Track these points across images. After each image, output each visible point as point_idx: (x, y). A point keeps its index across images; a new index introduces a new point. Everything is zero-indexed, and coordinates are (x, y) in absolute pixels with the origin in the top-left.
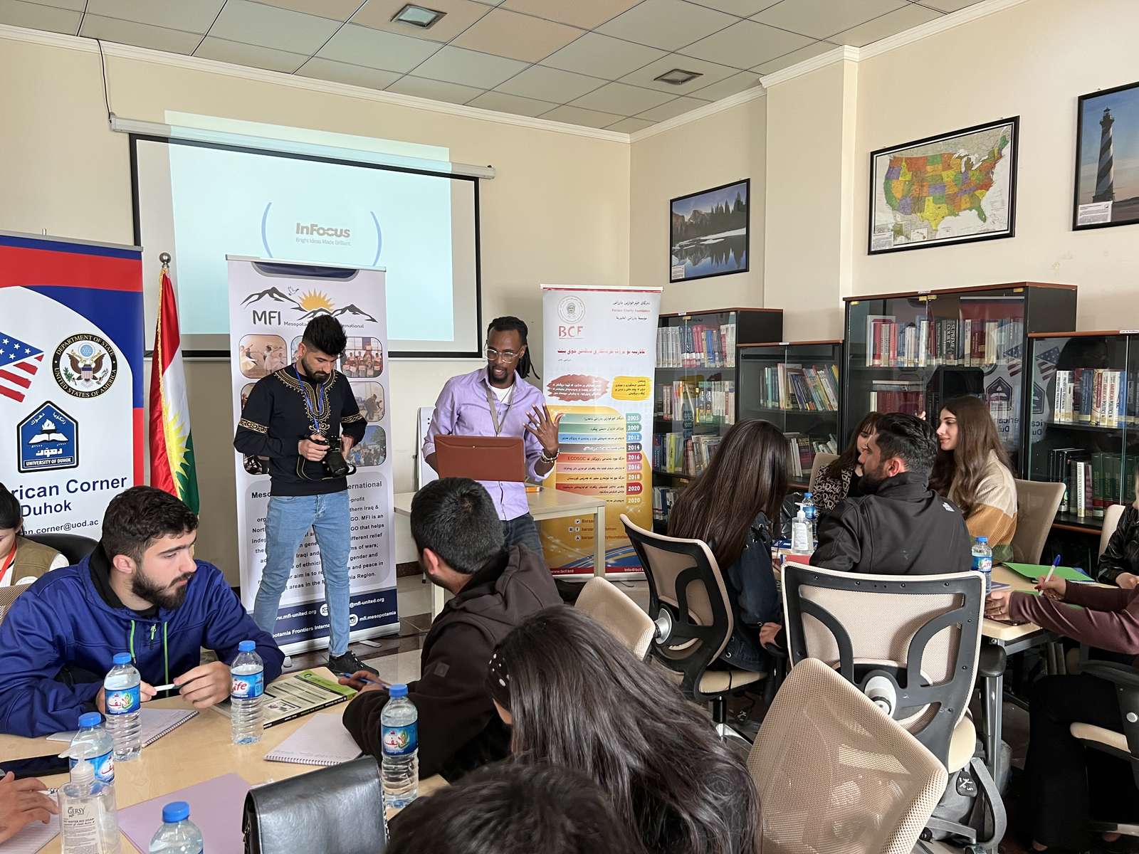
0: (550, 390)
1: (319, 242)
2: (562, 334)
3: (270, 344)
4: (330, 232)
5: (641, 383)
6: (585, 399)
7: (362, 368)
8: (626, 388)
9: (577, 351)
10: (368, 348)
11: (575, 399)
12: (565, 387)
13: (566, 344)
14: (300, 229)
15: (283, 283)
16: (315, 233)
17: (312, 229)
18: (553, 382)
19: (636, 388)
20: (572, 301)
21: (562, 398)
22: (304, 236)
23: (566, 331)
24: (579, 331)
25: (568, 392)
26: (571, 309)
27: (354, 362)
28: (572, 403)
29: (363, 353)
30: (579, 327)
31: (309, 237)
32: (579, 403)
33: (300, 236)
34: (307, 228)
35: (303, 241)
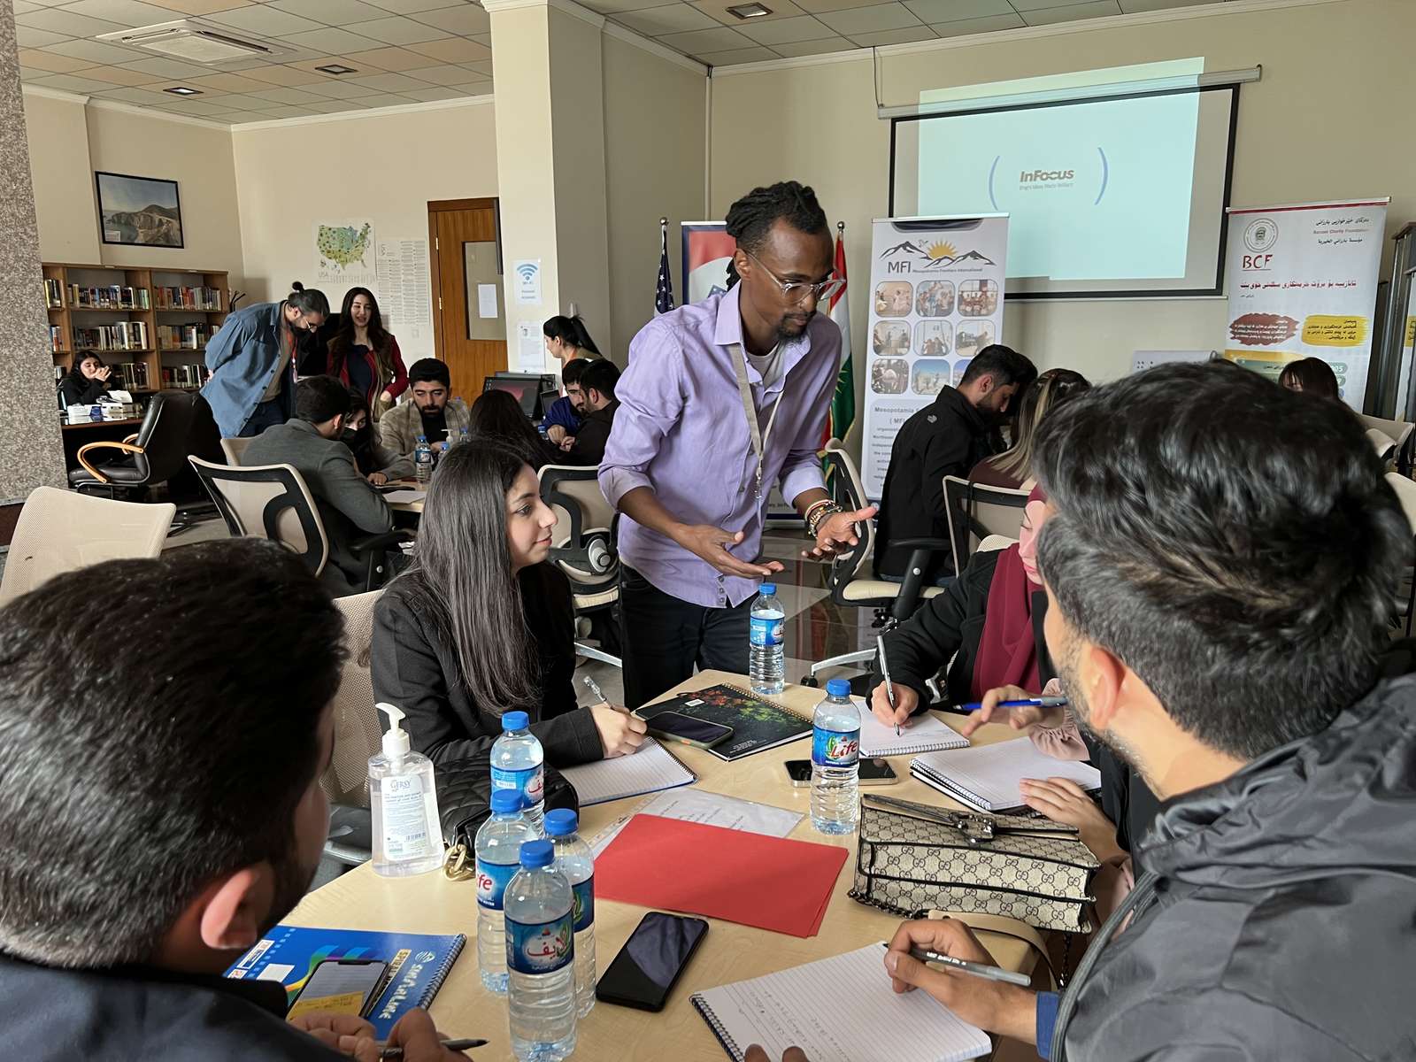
0: (1232, 332)
1: (1041, 187)
2: (1247, 265)
3: (900, 289)
4: (1053, 176)
5: (1349, 324)
6: (1266, 342)
7: (977, 307)
8: (1325, 331)
9: (1262, 286)
10: (984, 289)
11: (1256, 342)
12: (1246, 329)
13: (1252, 277)
14: (1024, 177)
15: (913, 237)
16: (1038, 179)
17: (1037, 175)
18: (1235, 322)
19: (1341, 330)
20: (1262, 225)
21: (1244, 341)
22: (1029, 183)
23: (1252, 262)
24: (1267, 260)
25: (1249, 334)
26: (1260, 234)
27: (970, 302)
28: (1253, 348)
29: (979, 294)
30: (1267, 256)
31: (1033, 183)
32: (1260, 347)
33: (1024, 184)
34: (1031, 175)
35: (1026, 188)
